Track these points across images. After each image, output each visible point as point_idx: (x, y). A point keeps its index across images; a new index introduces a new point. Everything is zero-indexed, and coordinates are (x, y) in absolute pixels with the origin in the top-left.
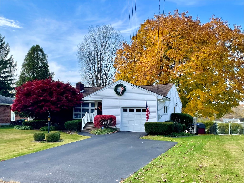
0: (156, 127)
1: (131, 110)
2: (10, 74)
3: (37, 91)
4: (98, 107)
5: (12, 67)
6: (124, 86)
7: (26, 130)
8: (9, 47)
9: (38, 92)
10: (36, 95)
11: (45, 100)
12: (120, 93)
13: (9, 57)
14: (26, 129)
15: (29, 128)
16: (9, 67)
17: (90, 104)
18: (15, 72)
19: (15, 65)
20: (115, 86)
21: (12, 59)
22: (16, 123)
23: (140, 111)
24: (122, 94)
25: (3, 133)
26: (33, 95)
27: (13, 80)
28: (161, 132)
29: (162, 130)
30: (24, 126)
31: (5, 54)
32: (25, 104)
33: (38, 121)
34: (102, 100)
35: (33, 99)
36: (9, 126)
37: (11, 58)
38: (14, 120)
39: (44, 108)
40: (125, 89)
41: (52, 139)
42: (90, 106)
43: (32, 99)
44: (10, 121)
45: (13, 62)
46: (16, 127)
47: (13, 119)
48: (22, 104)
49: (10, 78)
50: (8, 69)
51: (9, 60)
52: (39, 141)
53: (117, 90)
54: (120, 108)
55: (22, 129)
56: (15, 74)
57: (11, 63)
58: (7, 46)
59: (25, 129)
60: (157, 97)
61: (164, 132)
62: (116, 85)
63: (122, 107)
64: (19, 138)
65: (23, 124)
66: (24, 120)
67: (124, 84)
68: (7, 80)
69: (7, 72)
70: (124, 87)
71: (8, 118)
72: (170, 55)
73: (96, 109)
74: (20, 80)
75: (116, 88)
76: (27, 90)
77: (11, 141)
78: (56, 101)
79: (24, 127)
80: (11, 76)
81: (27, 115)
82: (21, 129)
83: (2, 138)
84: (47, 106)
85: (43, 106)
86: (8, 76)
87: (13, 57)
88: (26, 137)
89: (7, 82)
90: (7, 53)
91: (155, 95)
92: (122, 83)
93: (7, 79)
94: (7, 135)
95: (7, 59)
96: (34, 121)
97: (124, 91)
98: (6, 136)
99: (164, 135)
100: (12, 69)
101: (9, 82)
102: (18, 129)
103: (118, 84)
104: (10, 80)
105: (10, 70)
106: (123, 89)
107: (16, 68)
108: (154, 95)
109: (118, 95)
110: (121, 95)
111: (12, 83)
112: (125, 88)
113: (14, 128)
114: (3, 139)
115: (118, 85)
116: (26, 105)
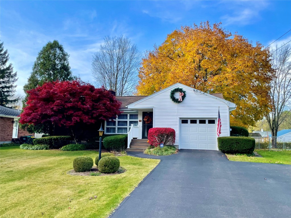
0: (236, 143)
1: (193, 121)
2: (8, 85)
3: (63, 95)
4: (143, 118)
5: (11, 77)
6: (184, 90)
7: (39, 151)
8: (8, 54)
9: (65, 95)
10: (61, 100)
11: (74, 108)
12: (179, 100)
13: (7, 65)
14: (40, 149)
15: (44, 147)
16: (7, 76)
17: (128, 115)
18: (14, 83)
19: (14, 75)
20: (170, 91)
21: (12, 69)
22: (19, 141)
23: (205, 123)
24: (181, 100)
25: (7, 156)
26: (57, 100)
27: (11, 91)
28: (245, 150)
29: (245, 148)
30: (36, 144)
31: (3, 62)
32: (44, 113)
33: (57, 139)
34: (152, 109)
35: (57, 106)
36: (10, 145)
37: (10, 66)
38: (17, 137)
39: (74, 119)
40: (185, 95)
41: (111, 169)
42: (128, 117)
43: (55, 105)
44: (11, 139)
45: (12, 71)
46: (23, 146)
47: (15, 136)
48: (39, 113)
49: (8, 89)
50: (6, 79)
51: (8, 69)
52: (85, 171)
53: (174, 96)
54: (178, 119)
55: (34, 149)
56: (14, 85)
57: (10, 73)
58: (5, 53)
59: (37, 150)
60: (228, 105)
61: (248, 149)
62: (172, 90)
63: (180, 118)
64: (40, 166)
65: (34, 142)
66: (30, 136)
67: (184, 89)
68: (4, 92)
69: (4, 82)
70: (184, 92)
71: (9, 134)
72: (204, 66)
73: (140, 121)
74: (30, 84)
75: (173, 93)
76: (47, 92)
77: (29, 172)
78: (90, 109)
79: (36, 146)
80: (9, 87)
81: (39, 130)
82: (32, 149)
83: (9, 167)
84: (77, 116)
85: (71, 115)
86: (6, 87)
87: (12, 66)
88: (50, 163)
89: (4, 94)
90: (6, 61)
91: (225, 103)
92: (180, 88)
93: (3, 90)
94: (15, 160)
95: (5, 67)
96: (52, 138)
97: (184, 97)
98: (14, 162)
99: (247, 153)
100: (11, 79)
101: (6, 94)
102: (27, 149)
103: (176, 88)
104: (8, 92)
105: (8, 81)
106: (183, 95)
107: (16, 79)
108: (223, 102)
109: (175, 103)
110: (179, 102)
111: (10, 96)
112: (186, 93)
113: (19, 148)
114: (11, 169)
115: (175, 90)
116: (46, 115)
